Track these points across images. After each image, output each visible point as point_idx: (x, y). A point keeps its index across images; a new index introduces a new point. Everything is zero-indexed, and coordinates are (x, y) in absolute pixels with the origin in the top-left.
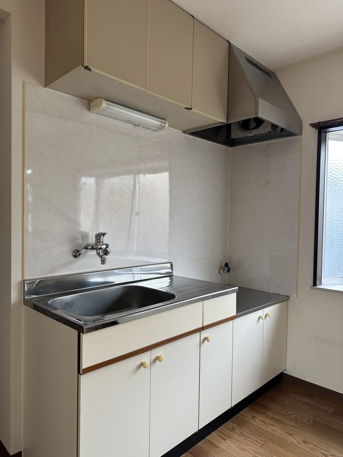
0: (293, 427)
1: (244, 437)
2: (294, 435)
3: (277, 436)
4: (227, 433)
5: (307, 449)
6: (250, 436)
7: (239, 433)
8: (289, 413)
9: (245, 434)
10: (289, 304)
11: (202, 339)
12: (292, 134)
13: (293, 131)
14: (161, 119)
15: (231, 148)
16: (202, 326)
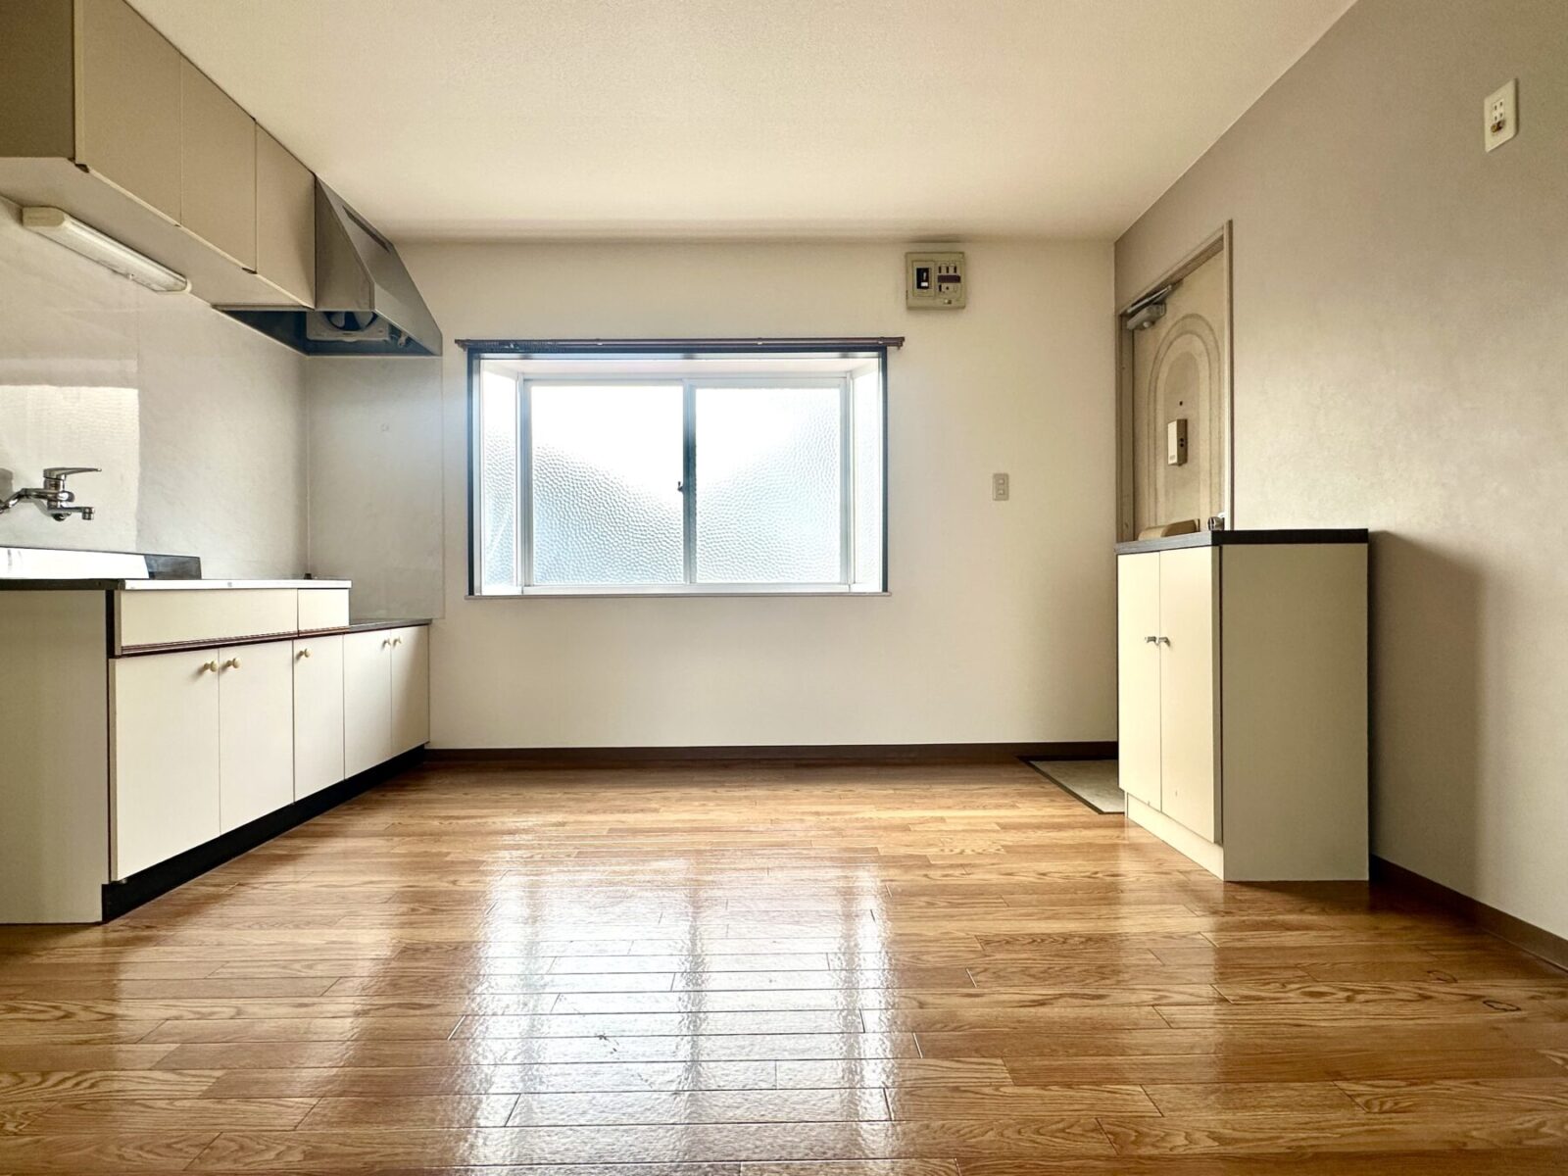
10: (431, 632)
11: (296, 653)
12: (427, 352)
13: (427, 344)
14: (176, 272)
15: (308, 358)
16: (295, 630)
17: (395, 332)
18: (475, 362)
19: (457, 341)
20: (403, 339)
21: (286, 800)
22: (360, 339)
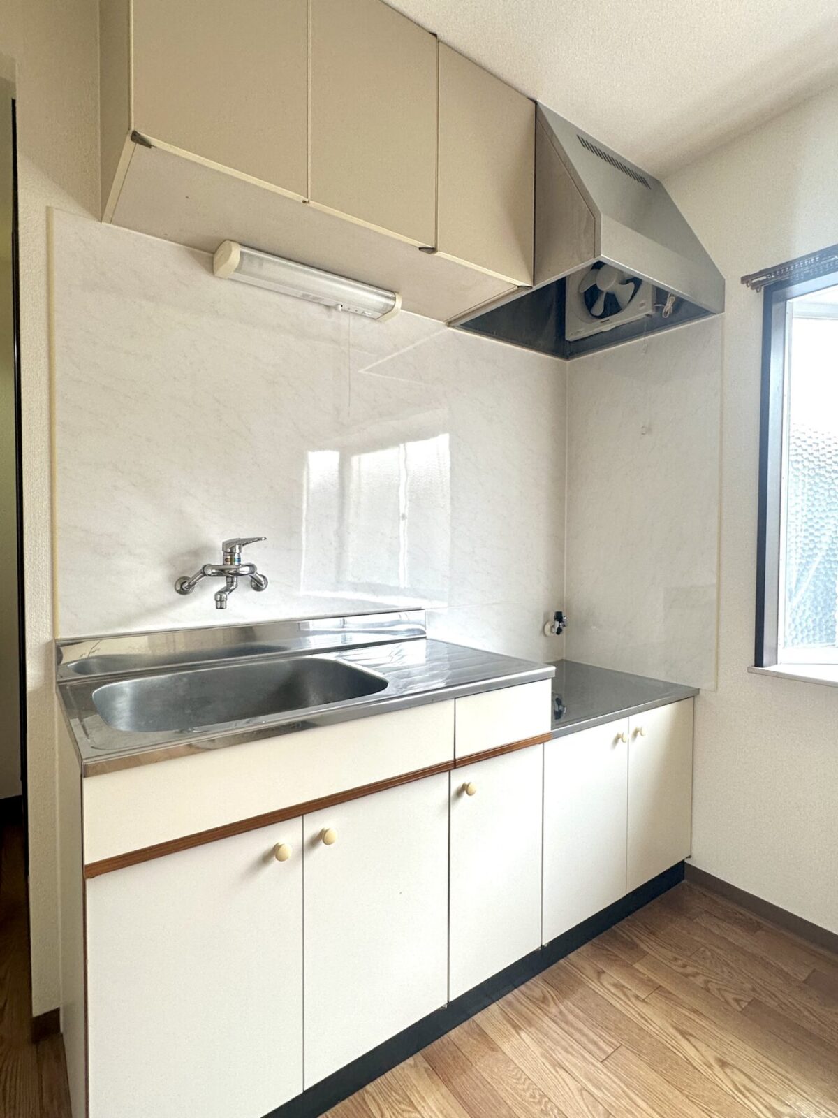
0: (695, 1011)
1: (566, 1028)
2: (695, 1037)
3: (651, 1036)
4: (526, 1010)
5: (727, 1086)
6: (581, 1025)
7: (557, 1014)
8: (689, 970)
9: (570, 1017)
10: (697, 706)
11: (454, 788)
12: (701, 312)
13: (702, 302)
14: (383, 289)
15: (568, 362)
16: (451, 758)
17: (660, 295)
18: (775, 307)
19: (745, 280)
20: (669, 305)
21: (438, 1001)
22: (619, 322)
